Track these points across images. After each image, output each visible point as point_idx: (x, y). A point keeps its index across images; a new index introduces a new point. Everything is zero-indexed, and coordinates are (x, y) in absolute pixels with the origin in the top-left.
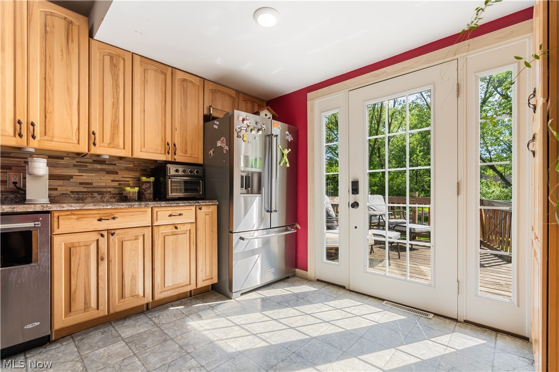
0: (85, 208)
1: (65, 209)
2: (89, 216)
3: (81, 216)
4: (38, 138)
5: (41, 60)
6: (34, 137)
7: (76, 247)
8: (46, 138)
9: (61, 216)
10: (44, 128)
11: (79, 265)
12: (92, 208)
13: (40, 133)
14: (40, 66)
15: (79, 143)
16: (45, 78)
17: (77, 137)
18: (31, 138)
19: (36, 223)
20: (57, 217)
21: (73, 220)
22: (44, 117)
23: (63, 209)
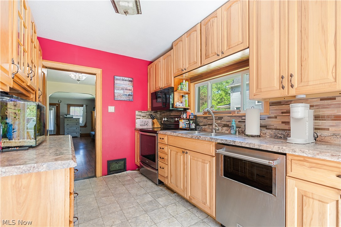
0: (318, 157)
1: (297, 154)
2: (325, 167)
3: (314, 165)
4: (296, 86)
5: (298, 17)
6: (292, 86)
7: (309, 197)
8: (302, 84)
9: (294, 160)
10: (300, 75)
11: (312, 219)
12: (328, 158)
13: (298, 81)
14: (298, 23)
15: (336, 81)
16: (301, 31)
17: (334, 74)
18: (290, 87)
19: (270, 161)
20: (290, 160)
21: (306, 167)
22: (301, 66)
23: (295, 154)
